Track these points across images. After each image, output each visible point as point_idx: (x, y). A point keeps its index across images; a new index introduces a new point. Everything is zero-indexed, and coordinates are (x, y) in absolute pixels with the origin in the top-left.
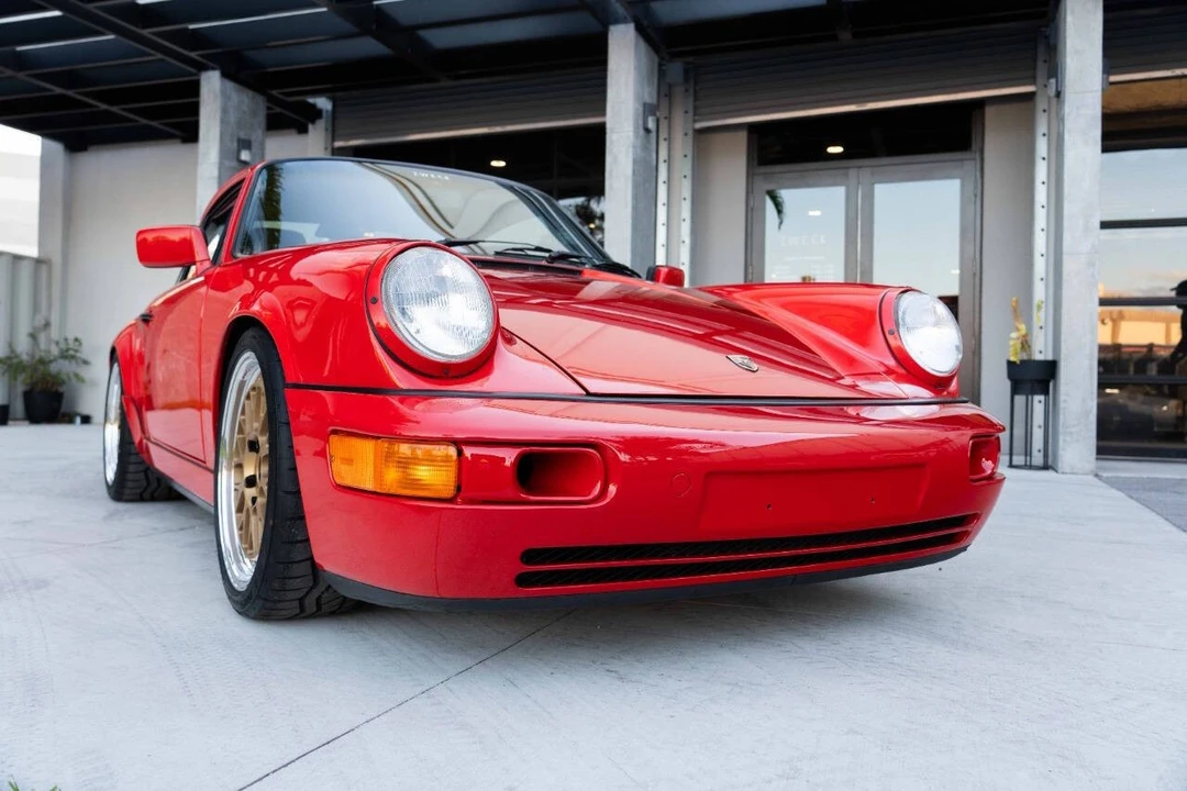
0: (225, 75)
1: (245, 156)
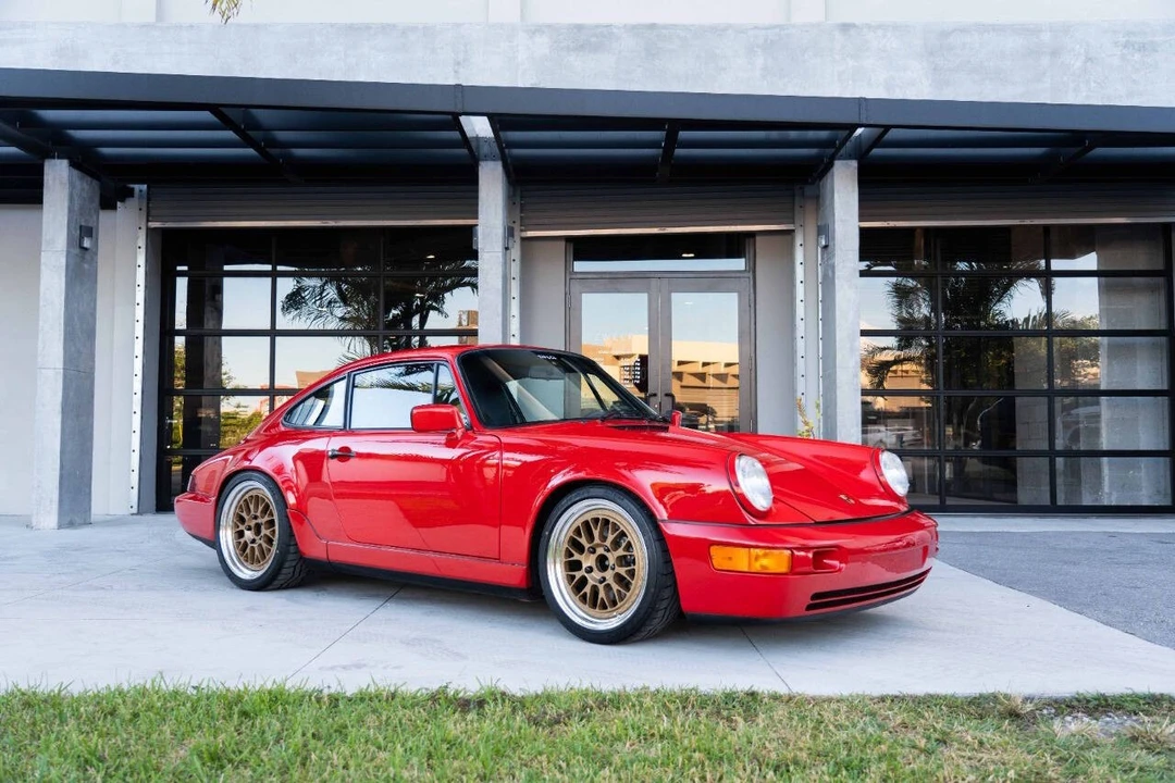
0: (73, 164)
1: (87, 243)
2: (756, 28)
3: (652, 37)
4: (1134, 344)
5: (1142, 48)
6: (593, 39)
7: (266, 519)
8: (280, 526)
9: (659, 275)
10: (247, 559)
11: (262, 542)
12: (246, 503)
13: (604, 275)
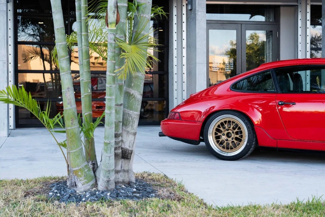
7: (236, 130)
8: (249, 133)
9: (241, 23)
10: (224, 147)
11: (234, 140)
12: (222, 124)
13: (218, 22)
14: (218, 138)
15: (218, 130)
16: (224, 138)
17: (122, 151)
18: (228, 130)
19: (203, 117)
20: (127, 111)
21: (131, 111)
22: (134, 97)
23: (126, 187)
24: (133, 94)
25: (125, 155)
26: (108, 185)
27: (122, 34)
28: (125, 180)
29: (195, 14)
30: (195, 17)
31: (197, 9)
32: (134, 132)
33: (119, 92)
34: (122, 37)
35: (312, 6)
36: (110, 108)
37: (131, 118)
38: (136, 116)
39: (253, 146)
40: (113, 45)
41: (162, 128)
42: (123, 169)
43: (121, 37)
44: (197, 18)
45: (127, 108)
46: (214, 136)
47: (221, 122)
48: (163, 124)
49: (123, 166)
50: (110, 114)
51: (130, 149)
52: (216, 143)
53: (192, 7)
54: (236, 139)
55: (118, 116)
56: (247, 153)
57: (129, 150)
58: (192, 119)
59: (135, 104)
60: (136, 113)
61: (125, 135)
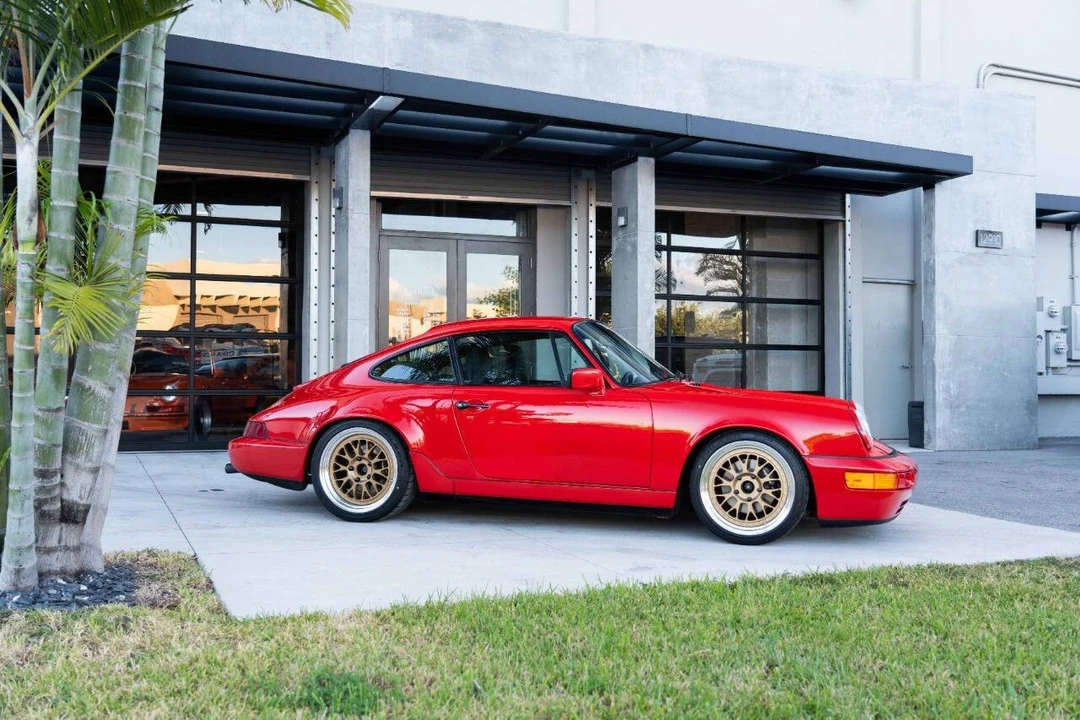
2: (580, 38)
3: (499, 33)
4: (790, 309)
5: (844, 91)
6: (450, 30)
7: (376, 460)
8: (400, 466)
9: (457, 237)
10: (351, 495)
11: (371, 480)
12: (348, 447)
13: (410, 234)
14: (340, 475)
15: (340, 460)
16: (352, 475)
17: (62, 507)
18: (360, 459)
19: (313, 430)
20: (77, 422)
21: (86, 424)
22: (93, 393)
23: (68, 582)
24: (90, 388)
25: (72, 515)
26: (19, 580)
27: (61, 263)
28: (69, 569)
29: (347, 218)
30: (347, 224)
31: (350, 207)
32: (94, 465)
33: (53, 385)
34: (62, 270)
35: (599, 210)
36: (22, 417)
37: (84, 437)
38: (96, 434)
39: (408, 492)
40: (29, 286)
41: (232, 456)
42: (63, 544)
43: (58, 270)
44: (350, 225)
45: (78, 417)
46: (332, 471)
47: (345, 442)
48: (233, 447)
49: (64, 536)
50: (21, 429)
51: (83, 502)
52: (336, 486)
53: (341, 202)
54: (377, 477)
55: (50, 433)
56: (396, 506)
57: (78, 505)
58: (288, 436)
59: (95, 410)
60: (96, 426)
61: (69, 472)
